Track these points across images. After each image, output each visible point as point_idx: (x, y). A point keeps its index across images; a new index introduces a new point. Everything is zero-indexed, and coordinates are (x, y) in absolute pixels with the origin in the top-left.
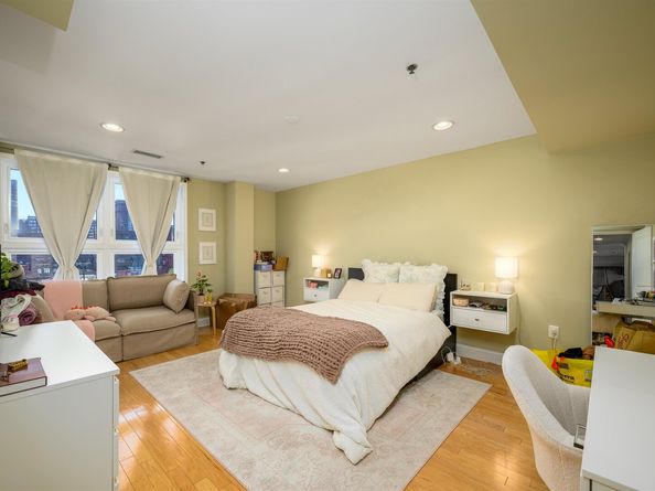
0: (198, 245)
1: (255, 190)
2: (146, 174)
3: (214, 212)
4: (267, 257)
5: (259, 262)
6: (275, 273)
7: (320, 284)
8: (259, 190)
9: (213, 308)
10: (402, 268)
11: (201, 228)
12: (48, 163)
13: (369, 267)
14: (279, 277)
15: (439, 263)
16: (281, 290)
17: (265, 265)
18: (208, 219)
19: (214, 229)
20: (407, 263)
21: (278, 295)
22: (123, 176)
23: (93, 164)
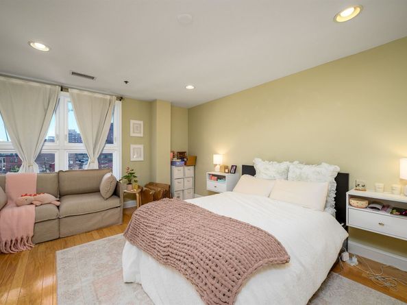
0: (130, 147)
1: (172, 106)
2: (90, 94)
3: (142, 122)
4: (182, 156)
5: (175, 160)
6: (186, 168)
7: (220, 178)
8: (175, 107)
9: (137, 195)
10: (291, 167)
11: (132, 134)
12: (13, 84)
13: (259, 166)
14: (189, 171)
15: (330, 163)
16: (191, 180)
17: (178, 161)
18: (137, 127)
19: (142, 135)
20: (296, 162)
21: (189, 184)
22: (72, 95)
23: (49, 86)
